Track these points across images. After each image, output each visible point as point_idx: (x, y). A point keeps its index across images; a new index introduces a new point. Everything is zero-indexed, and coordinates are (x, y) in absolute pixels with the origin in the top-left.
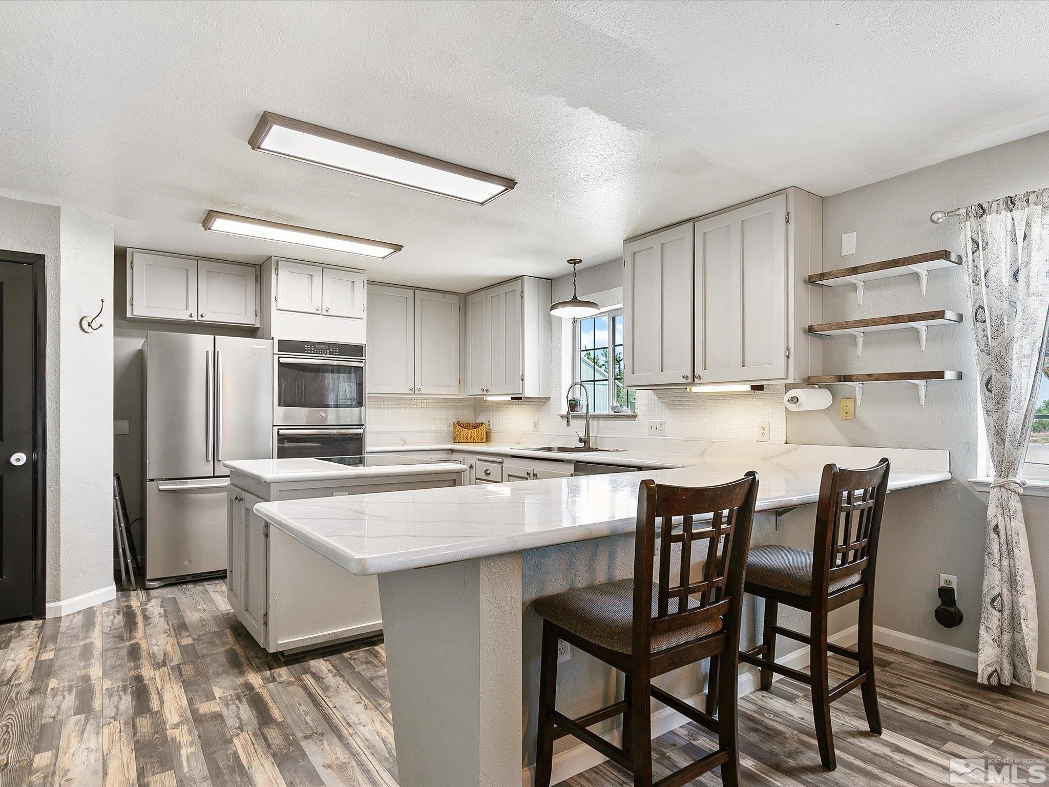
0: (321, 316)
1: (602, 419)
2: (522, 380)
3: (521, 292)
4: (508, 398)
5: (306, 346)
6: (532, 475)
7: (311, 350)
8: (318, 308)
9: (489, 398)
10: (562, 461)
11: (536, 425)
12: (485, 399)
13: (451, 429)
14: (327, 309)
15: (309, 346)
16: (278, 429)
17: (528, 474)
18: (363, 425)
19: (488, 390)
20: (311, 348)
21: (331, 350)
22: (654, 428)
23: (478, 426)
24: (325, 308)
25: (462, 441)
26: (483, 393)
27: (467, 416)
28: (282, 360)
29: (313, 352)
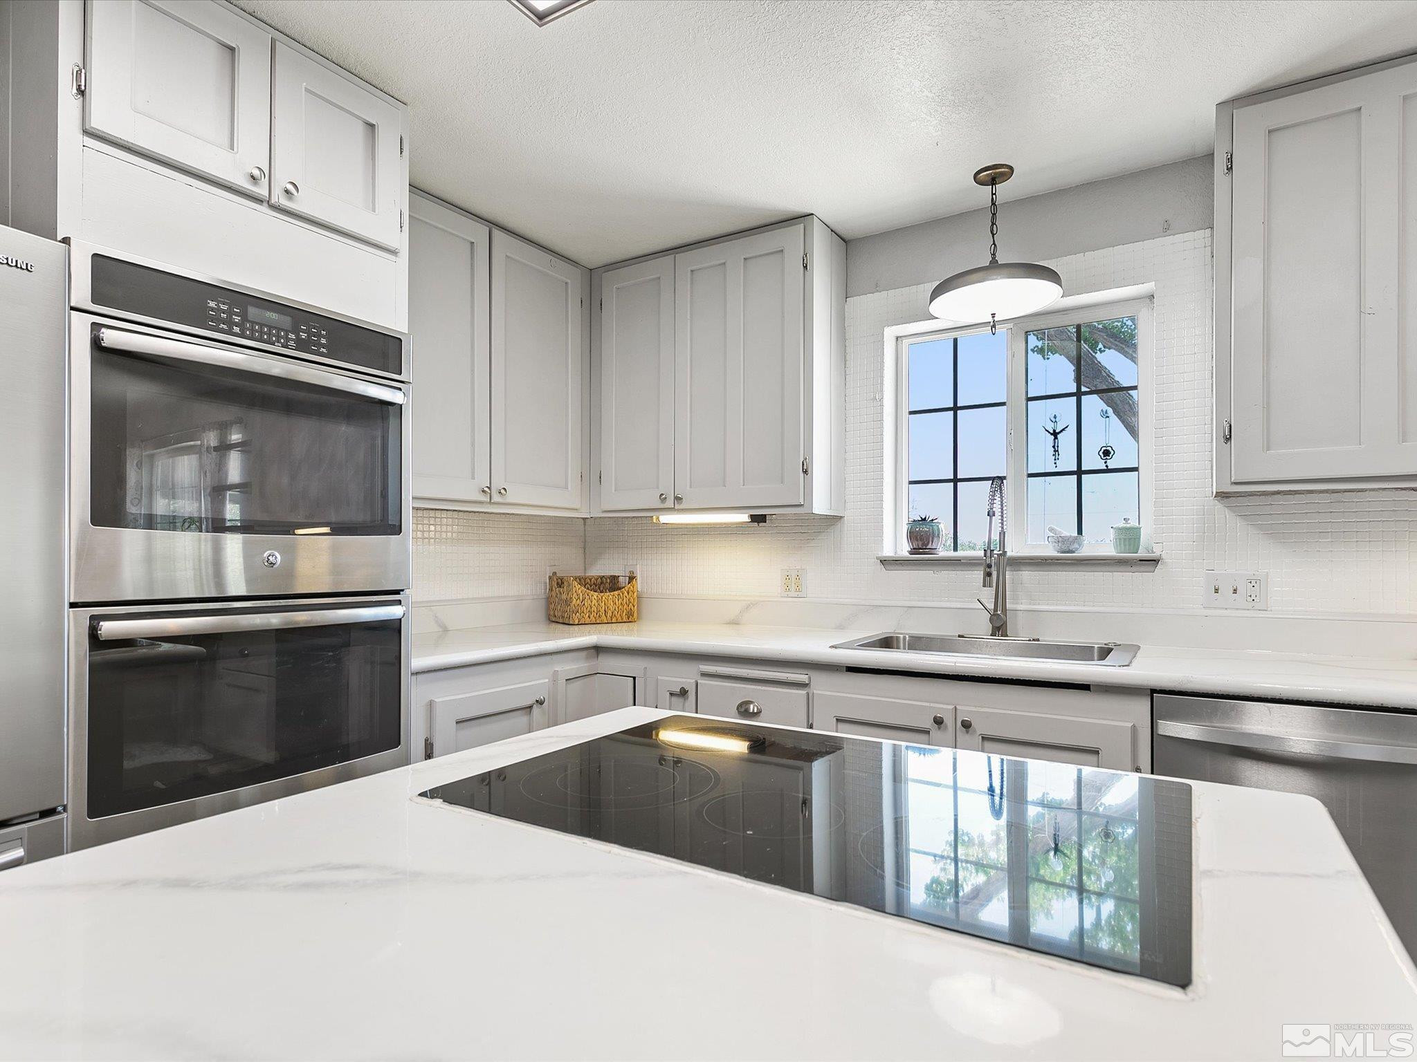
0: (264, 208)
1: (1028, 568)
2: (805, 472)
3: (802, 253)
4: (744, 517)
5: (212, 304)
6: (949, 721)
7: (231, 323)
8: (256, 173)
9: (665, 518)
10: (1084, 687)
11: (793, 583)
12: (655, 521)
13: (541, 591)
14: (290, 187)
15: (225, 307)
16: (92, 618)
17: (939, 722)
18: (397, 592)
19: (681, 499)
20: (230, 313)
21: (304, 336)
22: (1226, 590)
23: (611, 584)
24: (281, 181)
25: (588, 621)
26: (662, 506)
27: (570, 562)
28: (111, 338)
29: (236, 329)
